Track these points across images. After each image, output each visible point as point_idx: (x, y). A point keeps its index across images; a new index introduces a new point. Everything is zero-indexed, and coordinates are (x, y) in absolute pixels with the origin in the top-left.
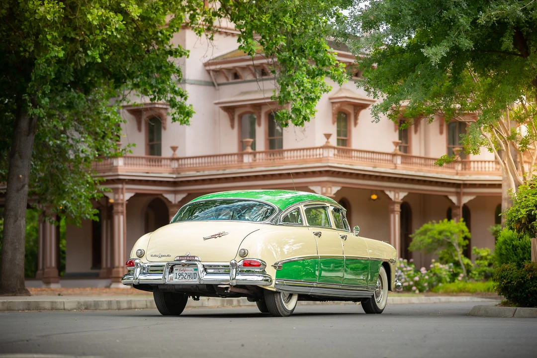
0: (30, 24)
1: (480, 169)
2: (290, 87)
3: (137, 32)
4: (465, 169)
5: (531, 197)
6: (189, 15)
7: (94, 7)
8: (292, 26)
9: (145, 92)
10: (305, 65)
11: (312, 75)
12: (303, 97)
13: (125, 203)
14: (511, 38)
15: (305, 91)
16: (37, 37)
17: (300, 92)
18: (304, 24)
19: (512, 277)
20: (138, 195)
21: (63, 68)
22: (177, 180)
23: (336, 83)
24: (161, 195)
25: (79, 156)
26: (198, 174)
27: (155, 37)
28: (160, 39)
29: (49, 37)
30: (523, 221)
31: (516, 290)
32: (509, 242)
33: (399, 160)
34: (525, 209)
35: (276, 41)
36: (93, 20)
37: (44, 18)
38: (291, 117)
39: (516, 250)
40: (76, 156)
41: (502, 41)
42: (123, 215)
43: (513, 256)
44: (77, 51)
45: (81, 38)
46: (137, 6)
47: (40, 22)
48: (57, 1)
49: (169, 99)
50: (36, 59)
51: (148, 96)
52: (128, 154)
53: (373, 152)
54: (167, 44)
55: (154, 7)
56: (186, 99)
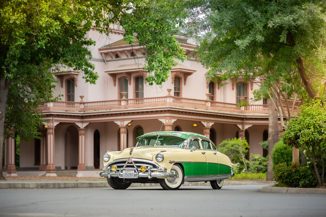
0: (7, 26)
1: (255, 110)
2: (154, 62)
3: (66, 31)
4: (246, 110)
5: (297, 125)
6: (95, 21)
7: (43, 17)
8: (155, 28)
9: (70, 65)
10: (163, 50)
11: (166, 55)
12: (161, 68)
13: (54, 128)
14: (285, 35)
15: (163, 65)
16: (11, 34)
17: (160, 65)
18: (162, 27)
19: (284, 171)
20: (61, 124)
21: (25, 51)
22: (83, 115)
23: (180, 60)
24: (74, 123)
25: (31, 101)
26: (95, 112)
27: (76, 34)
28: (79, 35)
29: (18, 34)
30: (292, 139)
31: (287, 178)
32: (279, 151)
33: (209, 104)
34: (293, 132)
35: (146, 37)
36: (42, 24)
37: (14, 23)
38: (154, 80)
39: (283, 155)
40: (29, 101)
41: (280, 37)
42: (53, 135)
43: (281, 159)
44: (33, 42)
45: (36, 34)
46: (67, 16)
47: (12, 25)
48: (22, 13)
49: (84, 69)
50: (10, 46)
51: (72, 67)
52: (59, 100)
53: (195, 100)
54: (83, 38)
55: (78, 17)
56: (93, 69)
